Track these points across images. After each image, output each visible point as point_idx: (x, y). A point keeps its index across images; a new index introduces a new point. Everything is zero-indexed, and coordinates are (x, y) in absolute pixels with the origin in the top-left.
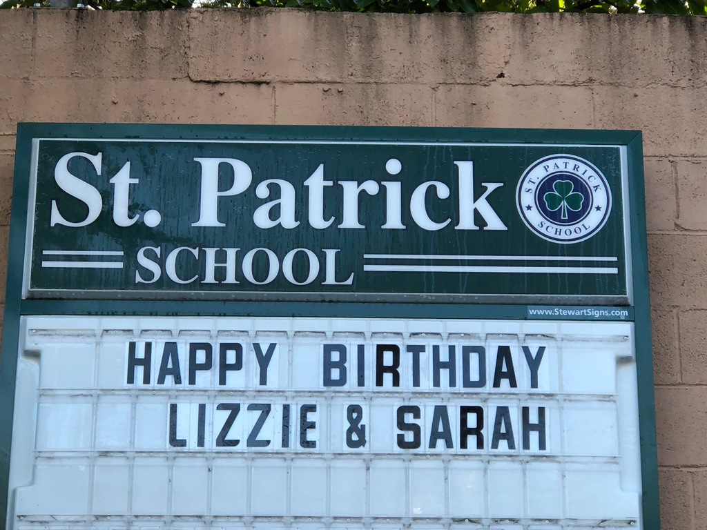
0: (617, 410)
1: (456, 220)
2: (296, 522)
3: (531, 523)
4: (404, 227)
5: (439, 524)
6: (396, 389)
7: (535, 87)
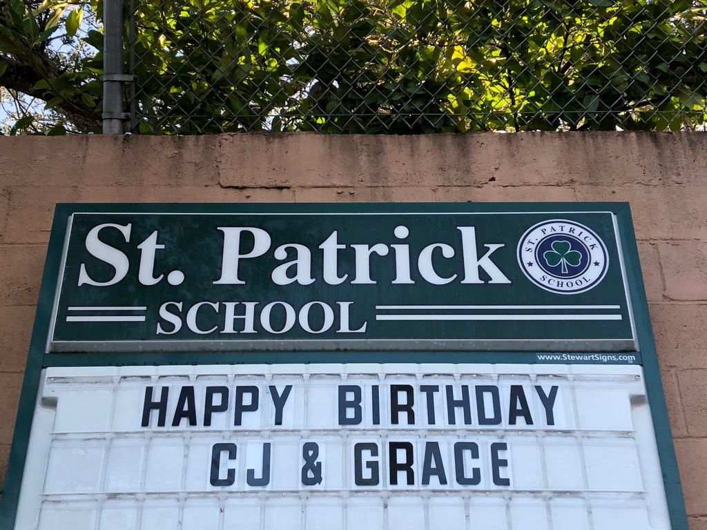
0: (637, 447)
1: (462, 276)
4: (414, 282)
6: (411, 427)
7: (523, 187)
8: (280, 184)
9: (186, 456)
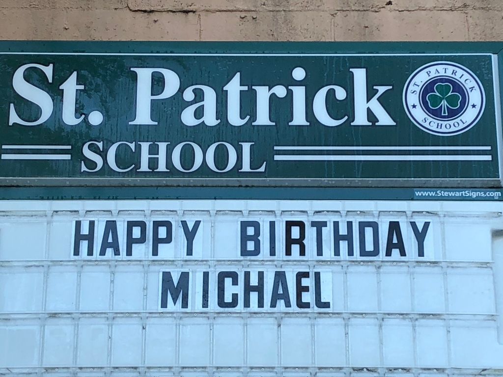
0: (493, 275)
1: (352, 117)
2: (218, 372)
3: (421, 371)
4: (308, 124)
5: (341, 372)
6: (302, 258)
7: (418, 12)
8: (186, 8)
9: (112, 282)
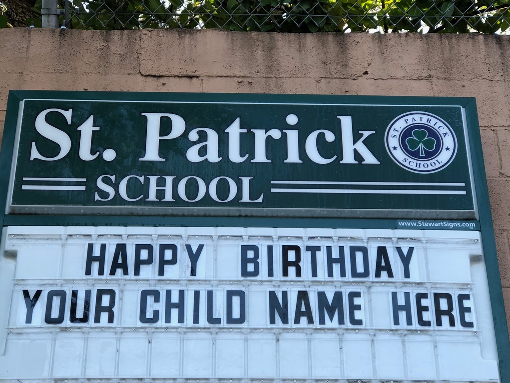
0: (474, 295)
1: (341, 157)
4: (302, 162)
6: (298, 279)
7: (390, 80)
8: (190, 74)
